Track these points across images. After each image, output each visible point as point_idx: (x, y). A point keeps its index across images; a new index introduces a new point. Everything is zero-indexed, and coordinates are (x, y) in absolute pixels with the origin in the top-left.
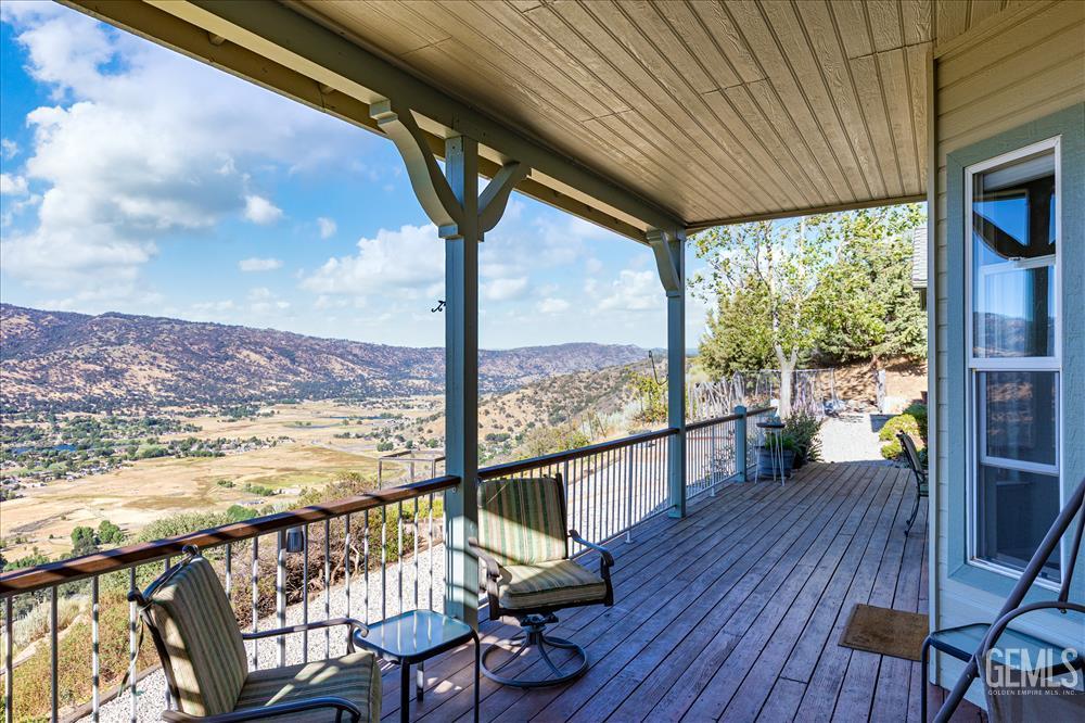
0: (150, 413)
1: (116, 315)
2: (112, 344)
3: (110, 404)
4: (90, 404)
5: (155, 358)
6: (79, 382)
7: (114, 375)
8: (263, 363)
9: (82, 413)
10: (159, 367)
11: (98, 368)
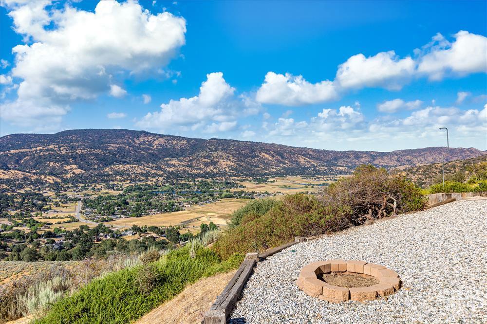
0: (226, 179)
1: (215, 139)
2: (213, 151)
3: (213, 175)
4: (206, 175)
5: (228, 156)
6: (202, 166)
7: (214, 163)
8: (270, 159)
9: (203, 179)
10: (230, 160)
11: (209, 161)
